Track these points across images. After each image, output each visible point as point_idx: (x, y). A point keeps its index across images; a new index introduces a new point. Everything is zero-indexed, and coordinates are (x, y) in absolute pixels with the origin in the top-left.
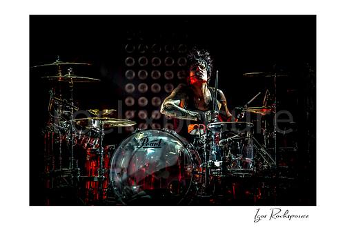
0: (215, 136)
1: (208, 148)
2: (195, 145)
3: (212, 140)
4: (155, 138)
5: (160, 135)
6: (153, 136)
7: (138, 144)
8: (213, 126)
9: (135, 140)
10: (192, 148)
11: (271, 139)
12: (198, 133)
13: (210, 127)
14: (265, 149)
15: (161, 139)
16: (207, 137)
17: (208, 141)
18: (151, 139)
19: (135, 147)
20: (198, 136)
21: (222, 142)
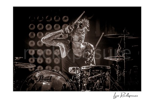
0: (86, 74)
1: (81, 82)
2: (73, 80)
3: (84, 77)
4: (48, 75)
5: (51, 73)
6: (46, 74)
7: (37, 79)
8: (85, 68)
9: (35, 77)
10: (71, 82)
11: (122, 76)
12: (75, 73)
13: (83, 69)
14: (118, 83)
15: (51, 76)
16: (81, 75)
17: (81, 78)
18: (45, 76)
19: (35, 81)
20: (75, 74)
21: (90, 79)
